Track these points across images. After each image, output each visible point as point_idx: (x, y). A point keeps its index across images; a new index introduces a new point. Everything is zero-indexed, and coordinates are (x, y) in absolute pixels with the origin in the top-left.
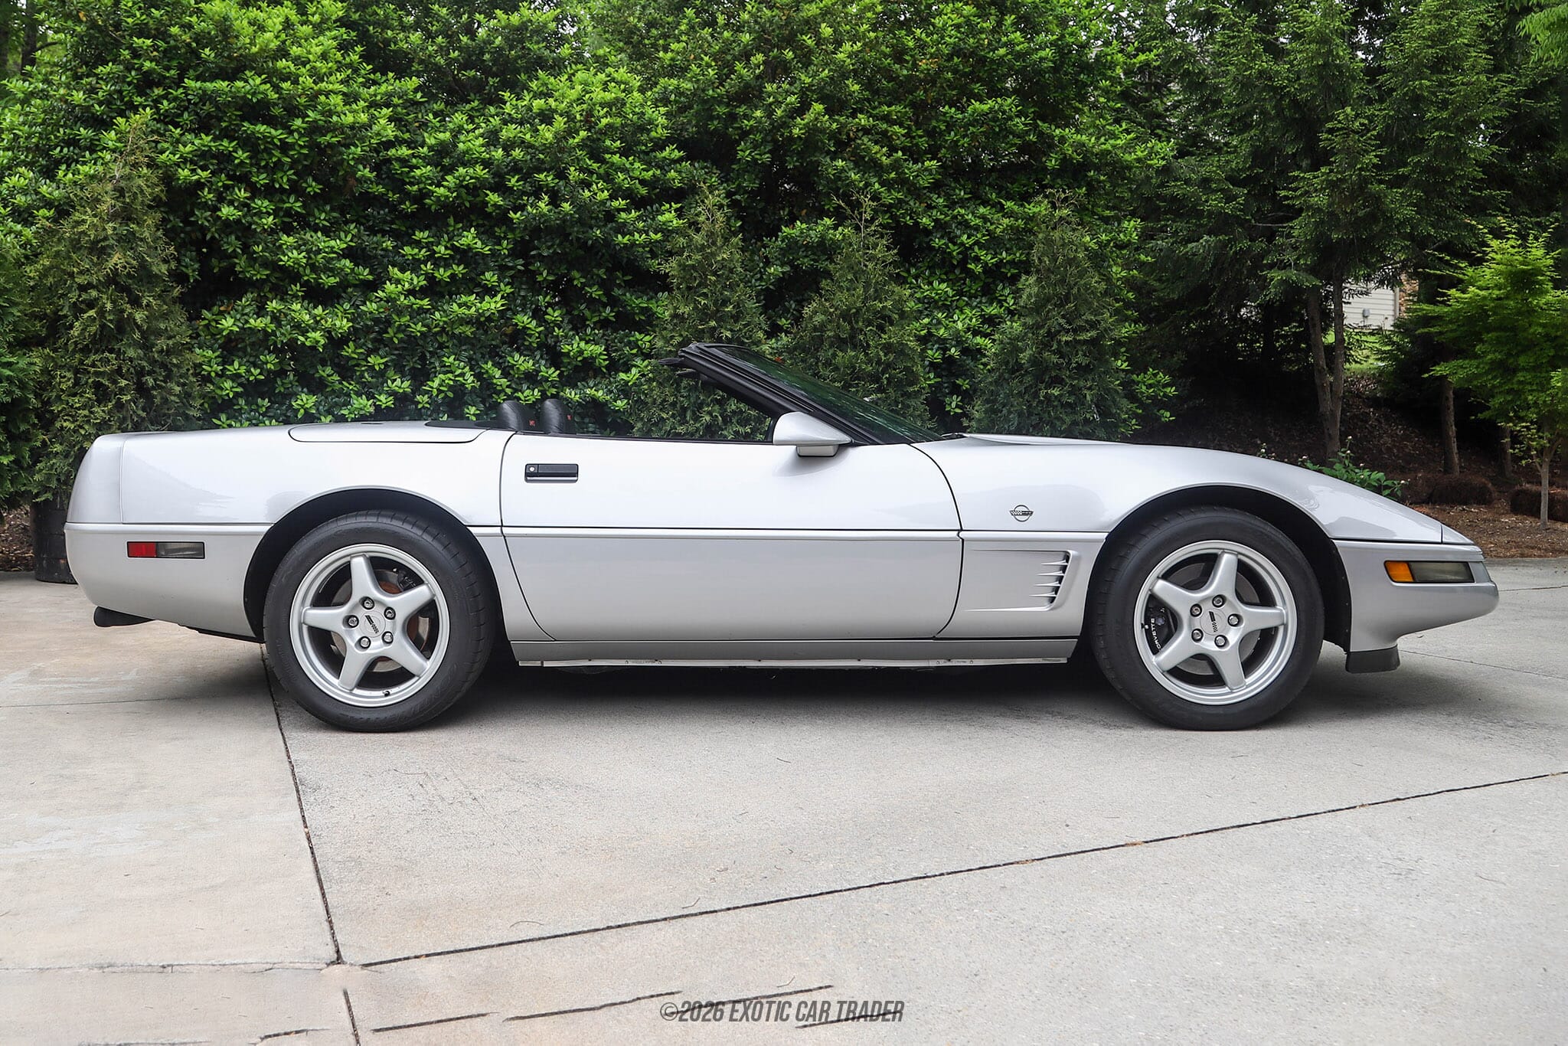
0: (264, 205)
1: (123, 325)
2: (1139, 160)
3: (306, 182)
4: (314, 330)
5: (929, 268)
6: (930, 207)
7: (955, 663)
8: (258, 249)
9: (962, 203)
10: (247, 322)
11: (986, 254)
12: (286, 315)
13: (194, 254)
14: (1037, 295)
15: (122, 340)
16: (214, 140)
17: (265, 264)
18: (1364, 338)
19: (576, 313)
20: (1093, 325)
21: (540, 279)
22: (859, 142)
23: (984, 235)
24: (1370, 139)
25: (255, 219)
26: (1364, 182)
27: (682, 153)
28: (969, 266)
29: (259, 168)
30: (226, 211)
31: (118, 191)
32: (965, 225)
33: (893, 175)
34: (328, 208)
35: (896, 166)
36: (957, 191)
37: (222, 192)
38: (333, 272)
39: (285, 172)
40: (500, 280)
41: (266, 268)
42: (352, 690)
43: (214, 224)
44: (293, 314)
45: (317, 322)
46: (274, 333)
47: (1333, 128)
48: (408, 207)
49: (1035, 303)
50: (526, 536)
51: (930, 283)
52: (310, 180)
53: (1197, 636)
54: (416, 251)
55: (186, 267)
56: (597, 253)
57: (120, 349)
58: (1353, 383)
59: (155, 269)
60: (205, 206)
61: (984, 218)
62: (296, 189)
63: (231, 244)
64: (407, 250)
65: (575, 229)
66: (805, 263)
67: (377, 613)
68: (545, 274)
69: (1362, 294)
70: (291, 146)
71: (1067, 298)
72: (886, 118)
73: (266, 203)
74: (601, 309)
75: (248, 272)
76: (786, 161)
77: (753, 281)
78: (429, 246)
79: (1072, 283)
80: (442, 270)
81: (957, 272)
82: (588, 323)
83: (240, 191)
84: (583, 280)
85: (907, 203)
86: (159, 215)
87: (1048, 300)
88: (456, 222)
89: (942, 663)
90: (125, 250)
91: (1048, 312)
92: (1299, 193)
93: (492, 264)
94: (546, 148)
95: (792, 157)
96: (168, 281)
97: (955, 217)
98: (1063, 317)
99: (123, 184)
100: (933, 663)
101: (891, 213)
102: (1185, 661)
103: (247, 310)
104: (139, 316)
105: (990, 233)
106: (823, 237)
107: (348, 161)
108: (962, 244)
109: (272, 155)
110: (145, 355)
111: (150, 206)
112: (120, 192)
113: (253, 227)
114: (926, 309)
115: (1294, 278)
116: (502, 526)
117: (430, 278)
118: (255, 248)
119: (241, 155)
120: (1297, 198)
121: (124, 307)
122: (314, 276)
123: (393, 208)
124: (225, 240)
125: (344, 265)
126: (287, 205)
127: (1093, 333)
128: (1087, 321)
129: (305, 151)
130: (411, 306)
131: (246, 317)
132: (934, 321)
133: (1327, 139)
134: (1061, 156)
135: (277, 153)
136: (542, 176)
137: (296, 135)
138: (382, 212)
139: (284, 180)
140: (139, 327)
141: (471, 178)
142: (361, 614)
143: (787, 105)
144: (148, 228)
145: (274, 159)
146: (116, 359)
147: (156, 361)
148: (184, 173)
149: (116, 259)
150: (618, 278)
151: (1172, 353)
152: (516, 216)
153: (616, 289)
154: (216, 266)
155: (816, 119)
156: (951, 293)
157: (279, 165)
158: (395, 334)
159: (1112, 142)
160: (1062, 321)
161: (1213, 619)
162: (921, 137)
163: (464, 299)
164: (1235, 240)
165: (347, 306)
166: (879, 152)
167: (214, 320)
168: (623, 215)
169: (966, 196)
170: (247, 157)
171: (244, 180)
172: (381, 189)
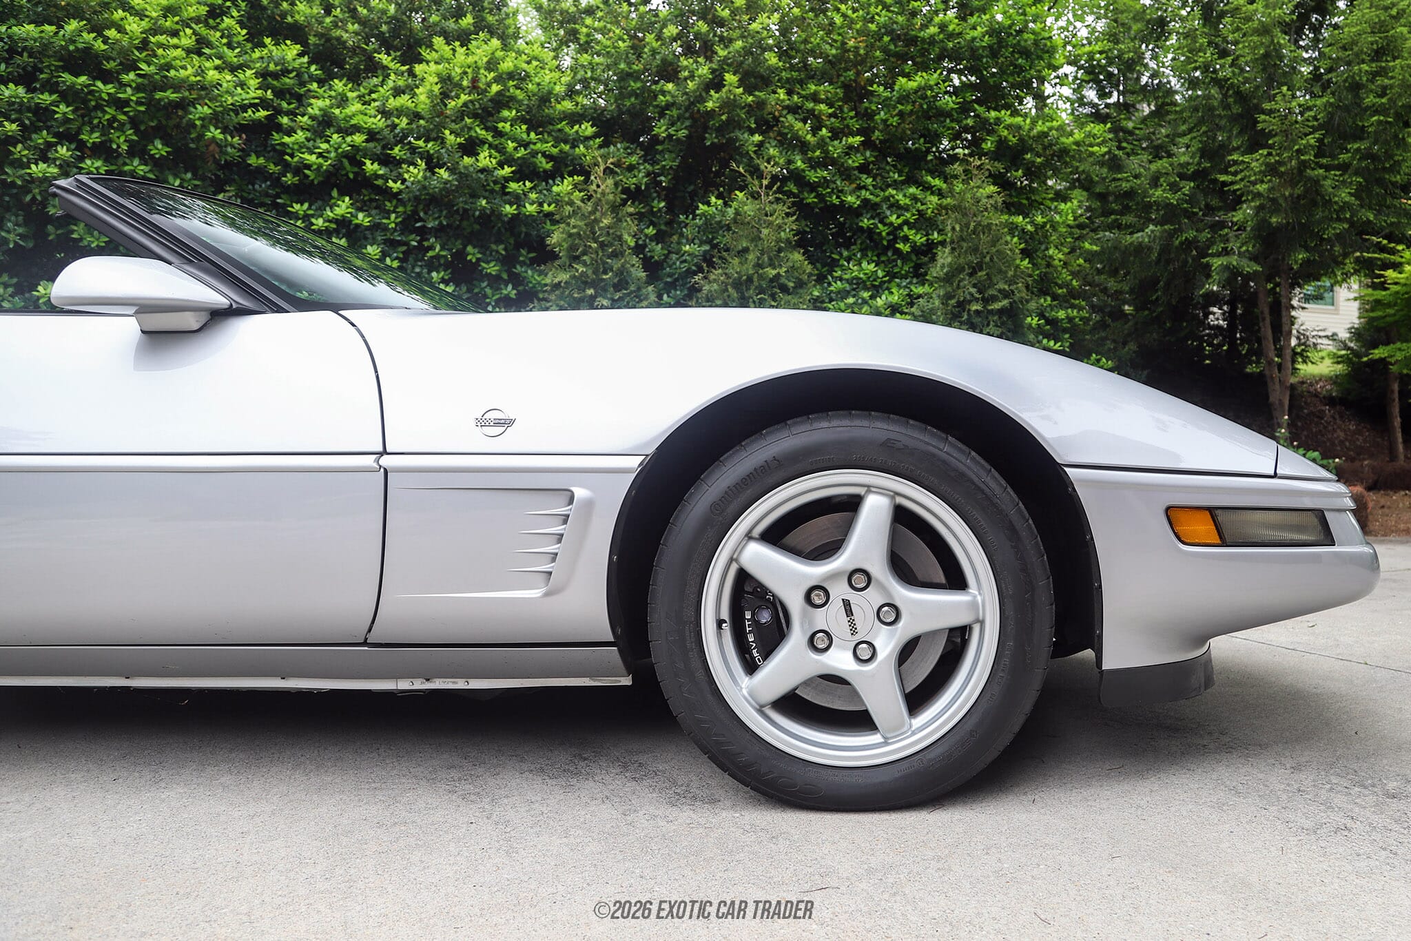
0: (96, 165)
2: (1077, 143)
3: (151, 143)
5: (861, 250)
6: (860, 188)
7: (438, 684)
9: (896, 185)
11: (916, 234)
14: (950, 265)
16: (29, 91)
18: (1319, 341)
19: (476, 290)
20: (1006, 294)
21: (432, 254)
22: (781, 119)
23: (914, 215)
24: (1308, 120)
26: (1304, 165)
27: (594, 129)
28: (897, 246)
30: (37, 167)
32: (895, 205)
33: (818, 153)
34: (189, 175)
35: (822, 144)
36: (891, 174)
39: (120, 131)
47: (1271, 110)
48: (289, 179)
49: (946, 274)
51: (860, 264)
52: (155, 141)
53: (819, 642)
56: (493, 227)
58: (1311, 385)
61: (915, 199)
62: (137, 152)
68: (438, 249)
69: (1317, 299)
70: (127, 102)
71: (980, 266)
72: (815, 98)
73: (101, 163)
74: (502, 286)
76: (705, 138)
77: (678, 263)
79: (985, 251)
81: (890, 254)
82: (488, 300)
83: (64, 149)
84: (479, 256)
85: (834, 182)
87: (960, 269)
89: (419, 685)
91: (959, 281)
92: (1239, 177)
93: (379, 238)
95: (711, 134)
97: (887, 199)
98: (974, 286)
100: (404, 685)
101: (817, 192)
102: (807, 683)
105: (921, 213)
108: (891, 224)
109: (104, 112)
114: (854, 289)
115: (1235, 263)
119: (63, 109)
120: (1237, 183)
123: (276, 180)
127: (1005, 302)
128: (1000, 291)
129: (143, 109)
132: (860, 301)
133: (1265, 121)
135: (110, 110)
136: (422, 142)
137: (128, 90)
138: (264, 185)
139: (120, 141)
141: (349, 146)
143: (699, 77)
145: (107, 117)
150: (522, 255)
151: (1125, 344)
152: (396, 186)
153: (518, 267)
155: (731, 92)
156: (880, 274)
157: (114, 123)
159: (1047, 124)
160: (973, 290)
161: (849, 611)
162: (852, 118)
164: (1181, 230)
166: (802, 129)
168: (512, 185)
169: (899, 178)
170: (71, 112)
171: (68, 138)
172: (261, 161)
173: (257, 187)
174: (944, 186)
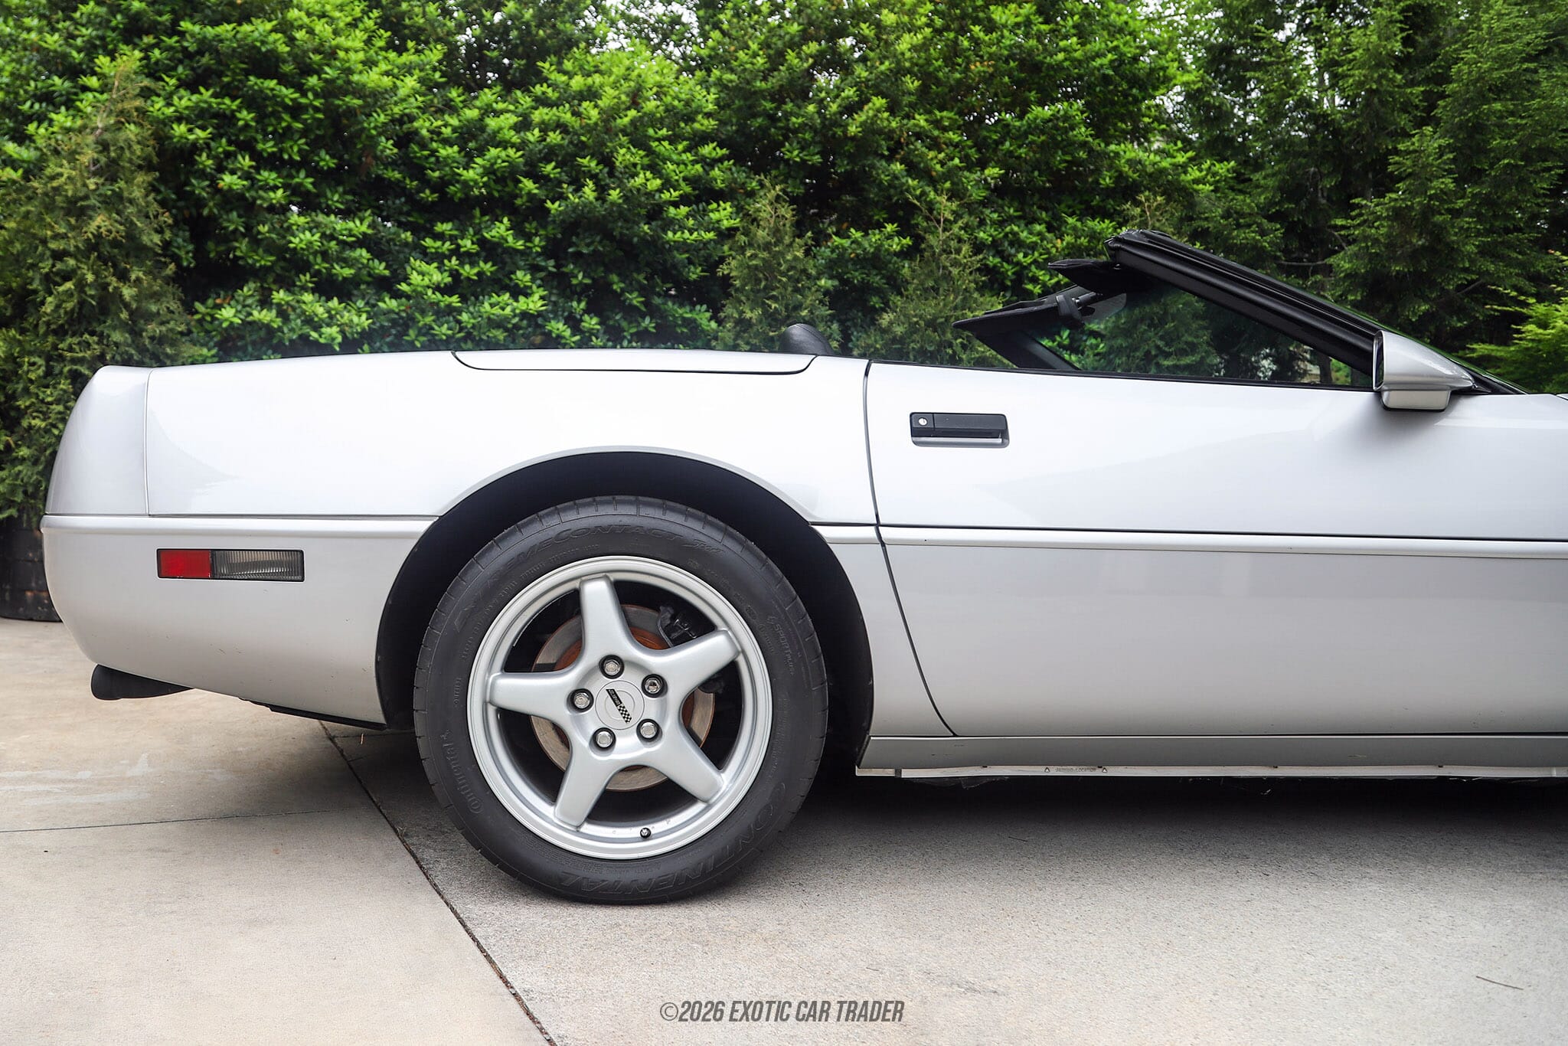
0: (272, 178)
1: (108, 302)
3: (318, 155)
4: (329, 325)
6: (982, 223)
8: (264, 229)
9: (1014, 220)
10: (250, 314)
11: (1045, 274)
12: (294, 309)
13: (187, 234)
15: (105, 322)
16: (215, 95)
17: (270, 248)
19: (611, 323)
21: (574, 282)
22: (912, 147)
23: (1041, 254)
25: (261, 193)
27: (725, 151)
28: (1027, 287)
29: (265, 134)
30: (228, 180)
31: (102, 144)
32: (1018, 243)
33: (948, 184)
34: (341, 189)
36: (1006, 209)
37: (222, 160)
38: (346, 262)
39: (296, 142)
40: (533, 280)
41: (272, 255)
42: (579, 827)
43: (213, 199)
44: (304, 306)
45: (331, 317)
46: (280, 329)
48: (428, 195)
50: (926, 543)
52: (323, 153)
54: (439, 243)
55: (179, 248)
57: (102, 332)
59: (145, 239)
60: (202, 174)
61: (1039, 237)
62: (306, 163)
63: (233, 221)
64: (428, 242)
65: (620, 224)
66: (857, 277)
67: (629, 685)
68: (580, 276)
70: (304, 109)
73: (274, 175)
74: (639, 320)
75: (251, 257)
78: (453, 239)
80: (467, 267)
83: (244, 159)
84: (623, 285)
86: (149, 178)
88: (483, 214)
90: (109, 211)
92: (1357, 221)
93: (522, 263)
94: (590, 129)
96: (160, 255)
99: (107, 136)
103: (249, 301)
104: (128, 292)
105: (1047, 252)
106: (878, 248)
107: (369, 130)
108: (1018, 263)
109: (280, 119)
110: (133, 341)
111: (140, 167)
112: (104, 146)
113: (259, 202)
116: (878, 525)
117: (455, 275)
118: (261, 228)
119: (245, 116)
120: (1355, 227)
121: (108, 280)
122: (327, 265)
123: (411, 198)
124: (225, 217)
125: (361, 255)
126: (297, 180)
129: (320, 116)
130: (437, 304)
131: (248, 309)
133: (1396, 163)
134: (1116, 174)
135: (286, 117)
136: (585, 161)
137: (310, 95)
138: (397, 202)
139: (294, 150)
140: (127, 306)
141: (504, 161)
142: (599, 686)
143: (843, 99)
144: (137, 188)
145: (284, 124)
146: (98, 344)
147: (147, 350)
148: (180, 129)
149: (100, 222)
152: (554, 207)
153: (655, 298)
154: (213, 250)
155: (876, 116)
157: (288, 132)
158: (417, 336)
163: (495, 299)
165: (360, 303)
166: (935, 158)
167: (208, 314)
168: (672, 210)
169: (1016, 214)
170: (252, 119)
171: (248, 147)
172: (397, 175)
173: (390, 202)
174: (1079, 224)
